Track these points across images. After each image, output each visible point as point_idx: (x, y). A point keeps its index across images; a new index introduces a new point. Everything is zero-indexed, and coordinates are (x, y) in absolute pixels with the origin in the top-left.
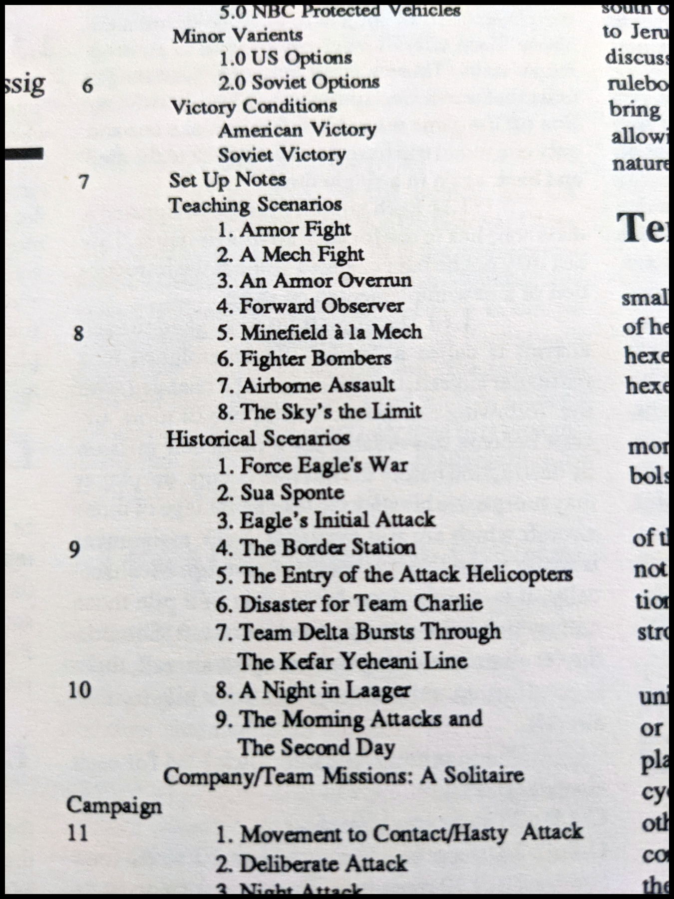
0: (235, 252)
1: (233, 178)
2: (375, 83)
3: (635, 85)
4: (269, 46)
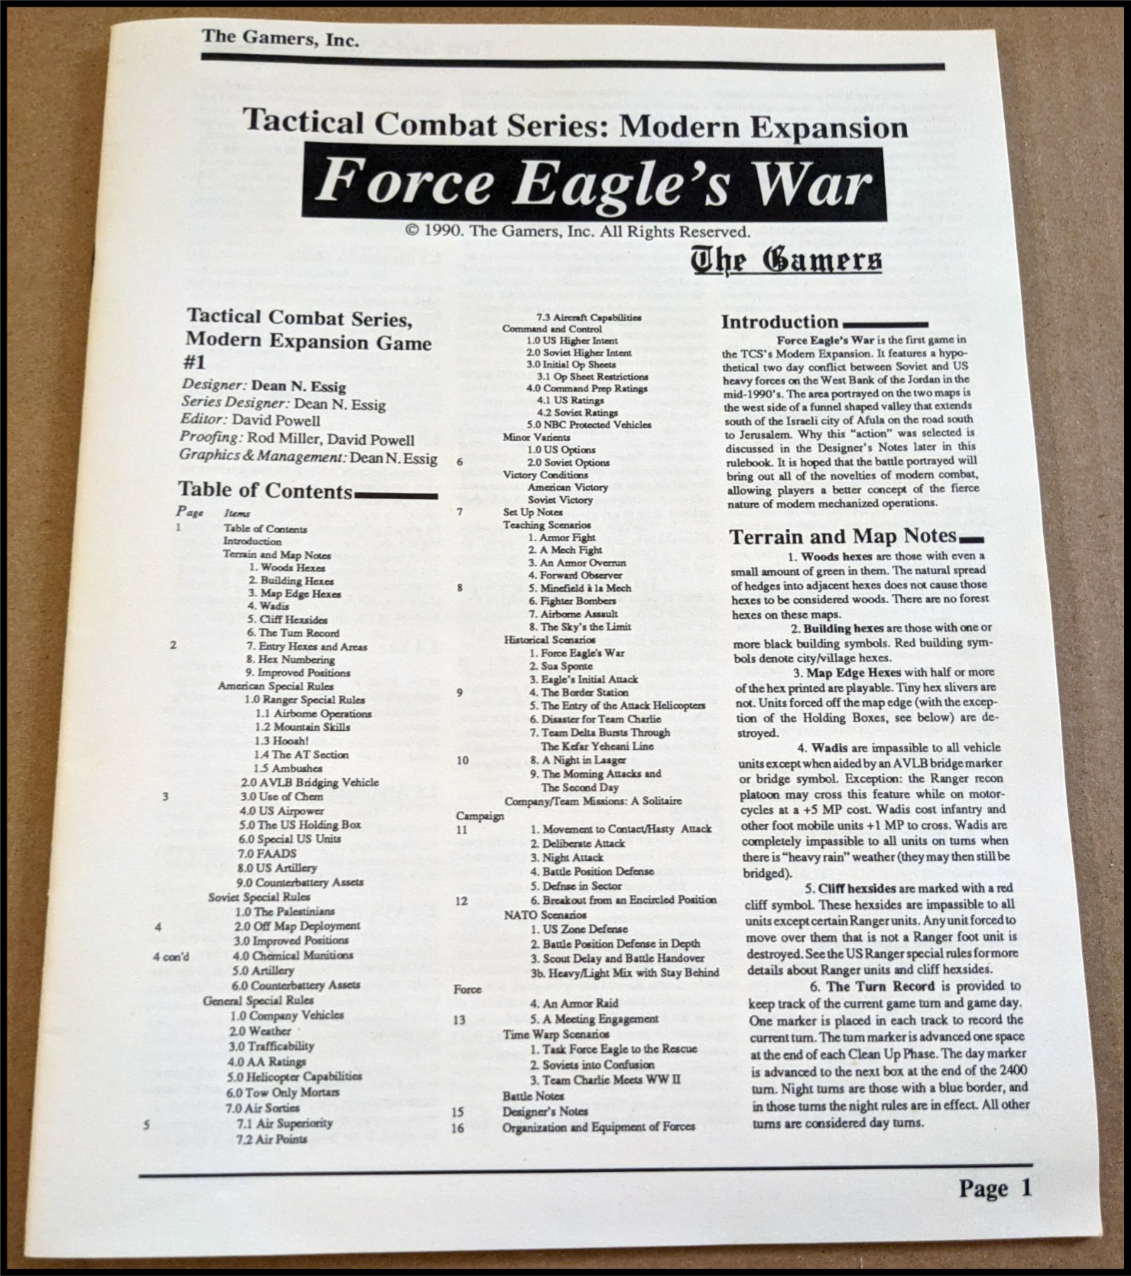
0: (538, 549)
1: (536, 512)
2: (607, 464)
3: (740, 464)
4: (553, 443)
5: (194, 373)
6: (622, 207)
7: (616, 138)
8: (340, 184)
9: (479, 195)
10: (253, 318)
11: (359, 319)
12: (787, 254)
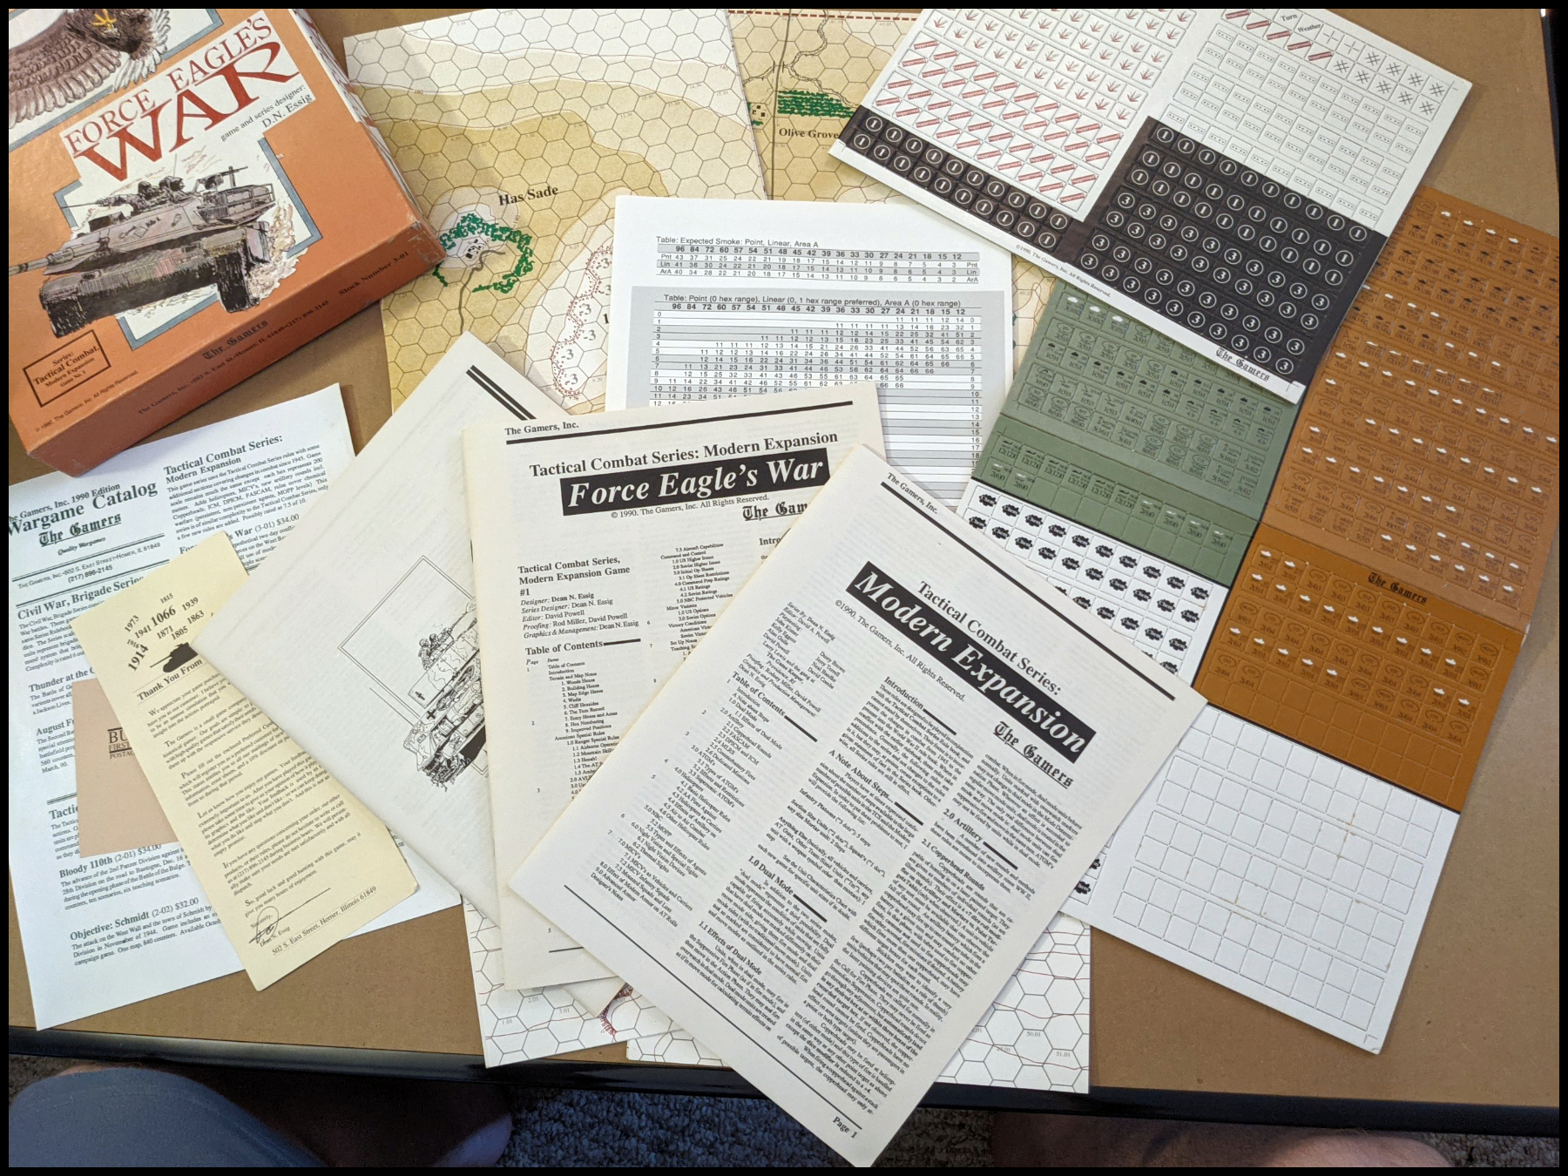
1: (685, 641)
2: (714, 615)
4: (689, 609)
5: (525, 597)
6: (709, 492)
7: (703, 458)
8: (579, 497)
9: (643, 494)
10: (548, 568)
11: (596, 562)
12: (786, 506)
